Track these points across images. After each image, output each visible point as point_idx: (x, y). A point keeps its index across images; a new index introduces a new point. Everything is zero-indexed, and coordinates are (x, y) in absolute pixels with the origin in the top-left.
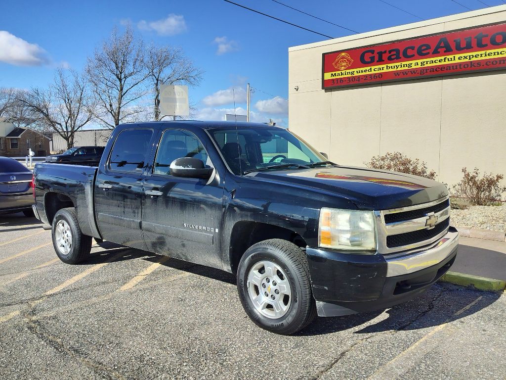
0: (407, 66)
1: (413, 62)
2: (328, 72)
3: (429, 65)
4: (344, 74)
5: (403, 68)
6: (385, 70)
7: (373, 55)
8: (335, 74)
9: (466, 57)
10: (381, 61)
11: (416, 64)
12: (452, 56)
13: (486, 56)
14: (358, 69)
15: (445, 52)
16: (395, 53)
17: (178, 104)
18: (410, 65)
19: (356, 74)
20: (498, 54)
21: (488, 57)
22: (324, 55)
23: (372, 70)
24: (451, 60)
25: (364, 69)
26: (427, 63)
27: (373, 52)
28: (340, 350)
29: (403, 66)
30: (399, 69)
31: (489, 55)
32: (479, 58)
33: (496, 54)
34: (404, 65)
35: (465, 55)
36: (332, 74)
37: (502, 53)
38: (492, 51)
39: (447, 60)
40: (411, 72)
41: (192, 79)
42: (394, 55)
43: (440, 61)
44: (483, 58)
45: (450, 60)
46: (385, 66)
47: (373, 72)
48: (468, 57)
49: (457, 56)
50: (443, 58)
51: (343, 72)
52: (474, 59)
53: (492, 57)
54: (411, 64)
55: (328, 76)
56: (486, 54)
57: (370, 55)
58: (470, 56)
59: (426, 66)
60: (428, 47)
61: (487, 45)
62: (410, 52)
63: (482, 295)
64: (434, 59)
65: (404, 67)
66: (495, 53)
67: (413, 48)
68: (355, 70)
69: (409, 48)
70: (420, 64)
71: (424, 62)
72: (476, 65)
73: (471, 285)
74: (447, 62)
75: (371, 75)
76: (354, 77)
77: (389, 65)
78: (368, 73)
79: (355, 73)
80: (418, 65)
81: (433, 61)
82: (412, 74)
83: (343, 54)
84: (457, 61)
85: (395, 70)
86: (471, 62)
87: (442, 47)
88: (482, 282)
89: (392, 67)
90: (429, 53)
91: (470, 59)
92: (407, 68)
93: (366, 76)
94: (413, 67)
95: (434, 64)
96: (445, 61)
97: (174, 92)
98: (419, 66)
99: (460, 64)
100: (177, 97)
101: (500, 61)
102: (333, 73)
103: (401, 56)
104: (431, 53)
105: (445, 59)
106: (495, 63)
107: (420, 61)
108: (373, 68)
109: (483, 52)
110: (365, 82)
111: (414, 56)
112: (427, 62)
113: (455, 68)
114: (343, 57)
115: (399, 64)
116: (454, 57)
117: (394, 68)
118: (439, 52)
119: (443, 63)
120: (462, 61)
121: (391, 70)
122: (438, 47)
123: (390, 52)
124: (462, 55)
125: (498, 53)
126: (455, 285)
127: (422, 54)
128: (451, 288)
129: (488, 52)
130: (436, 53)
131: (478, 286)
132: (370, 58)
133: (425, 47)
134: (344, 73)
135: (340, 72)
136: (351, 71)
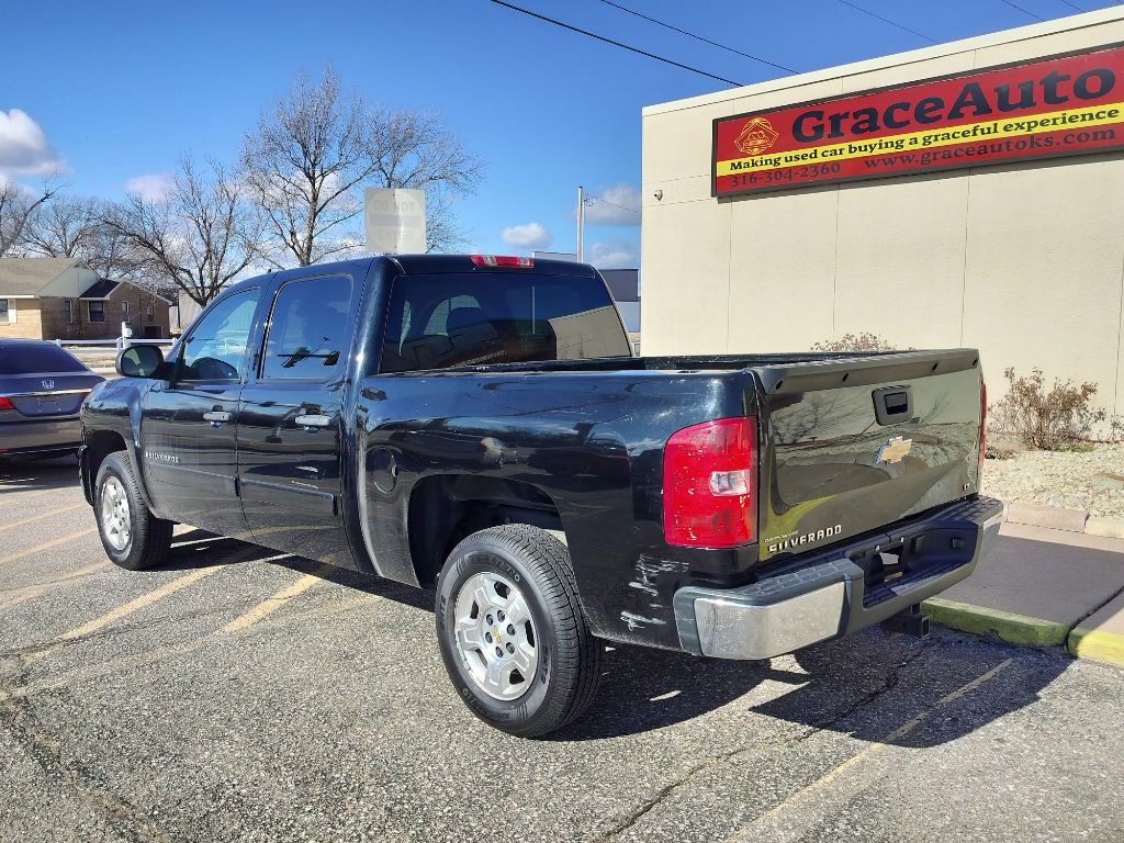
0: (892, 146)
1: (907, 137)
2: (724, 159)
3: (941, 143)
4: (759, 163)
5: (884, 151)
6: (846, 155)
7: (821, 123)
8: (739, 164)
9: (1020, 126)
10: (836, 135)
11: (911, 141)
12: (990, 124)
13: (1064, 122)
14: (788, 154)
15: (974, 113)
16: (867, 117)
17: (402, 229)
18: (899, 144)
19: (783, 164)
20: (1091, 118)
21: (1069, 126)
22: (716, 122)
23: (819, 154)
24: (989, 132)
25: (801, 152)
26: (936, 140)
27: (819, 115)
28: (664, 781)
29: (884, 145)
30: (877, 151)
31: (1071, 120)
32: (1050, 128)
33: (1087, 117)
34: (886, 144)
35: (1020, 120)
36: (733, 164)
37: (1101, 115)
38: (1079, 112)
39: (978, 132)
40: (902, 158)
41: (460, 179)
42: (864, 122)
43: (963, 135)
44: (1060, 127)
45: (986, 131)
46: (845, 146)
47: (820, 159)
48: (1026, 126)
49: (1002, 123)
50: (970, 127)
51: (757, 158)
52: (1038, 130)
53: (1079, 124)
54: (902, 141)
55: (724, 169)
56: (1064, 119)
57: (814, 122)
58: (1029, 123)
59: (934, 144)
60: (939, 104)
61: (1066, 99)
62: (899, 116)
63: (1013, 655)
64: (950, 130)
65: (887, 147)
66: (1084, 116)
67: (906, 107)
68: (782, 155)
69: (896, 106)
70: (920, 141)
71: (930, 137)
72: (1041, 142)
73: (992, 631)
74: (980, 137)
75: (815, 166)
76: (780, 171)
77: (856, 144)
78: (809, 161)
79: (782, 162)
80: (916, 143)
81: (948, 134)
82: (904, 162)
83: (757, 120)
84: (1002, 134)
85: (867, 154)
86: (1032, 136)
87: (968, 104)
88: (1015, 627)
89: (860, 147)
90: (940, 117)
91: (1029, 130)
92: (893, 150)
93: (805, 167)
94: (907, 147)
95: (952, 141)
96: (975, 134)
97: (395, 204)
98: (919, 146)
99: (1008, 141)
100: (401, 213)
101: (1096, 134)
102: (736, 162)
103: (880, 122)
104: (945, 117)
105: (975, 129)
106: (1083, 137)
107: (920, 135)
108: (820, 150)
109: (1058, 114)
110: (804, 180)
111: (908, 122)
112: (936, 136)
113: (996, 148)
114: (757, 128)
115: (876, 141)
116: (995, 125)
117: (866, 150)
118: (962, 115)
119: (971, 139)
120: (1012, 133)
121: (858, 154)
122: (961, 103)
123: (856, 115)
124: (1012, 121)
125: (1091, 115)
126: (957, 631)
127: (925, 119)
128: (945, 639)
129: (1070, 113)
130: (956, 117)
131: (1005, 635)
132: (814, 128)
133: (933, 105)
134: (758, 161)
135: (749, 160)
136: (773, 156)
